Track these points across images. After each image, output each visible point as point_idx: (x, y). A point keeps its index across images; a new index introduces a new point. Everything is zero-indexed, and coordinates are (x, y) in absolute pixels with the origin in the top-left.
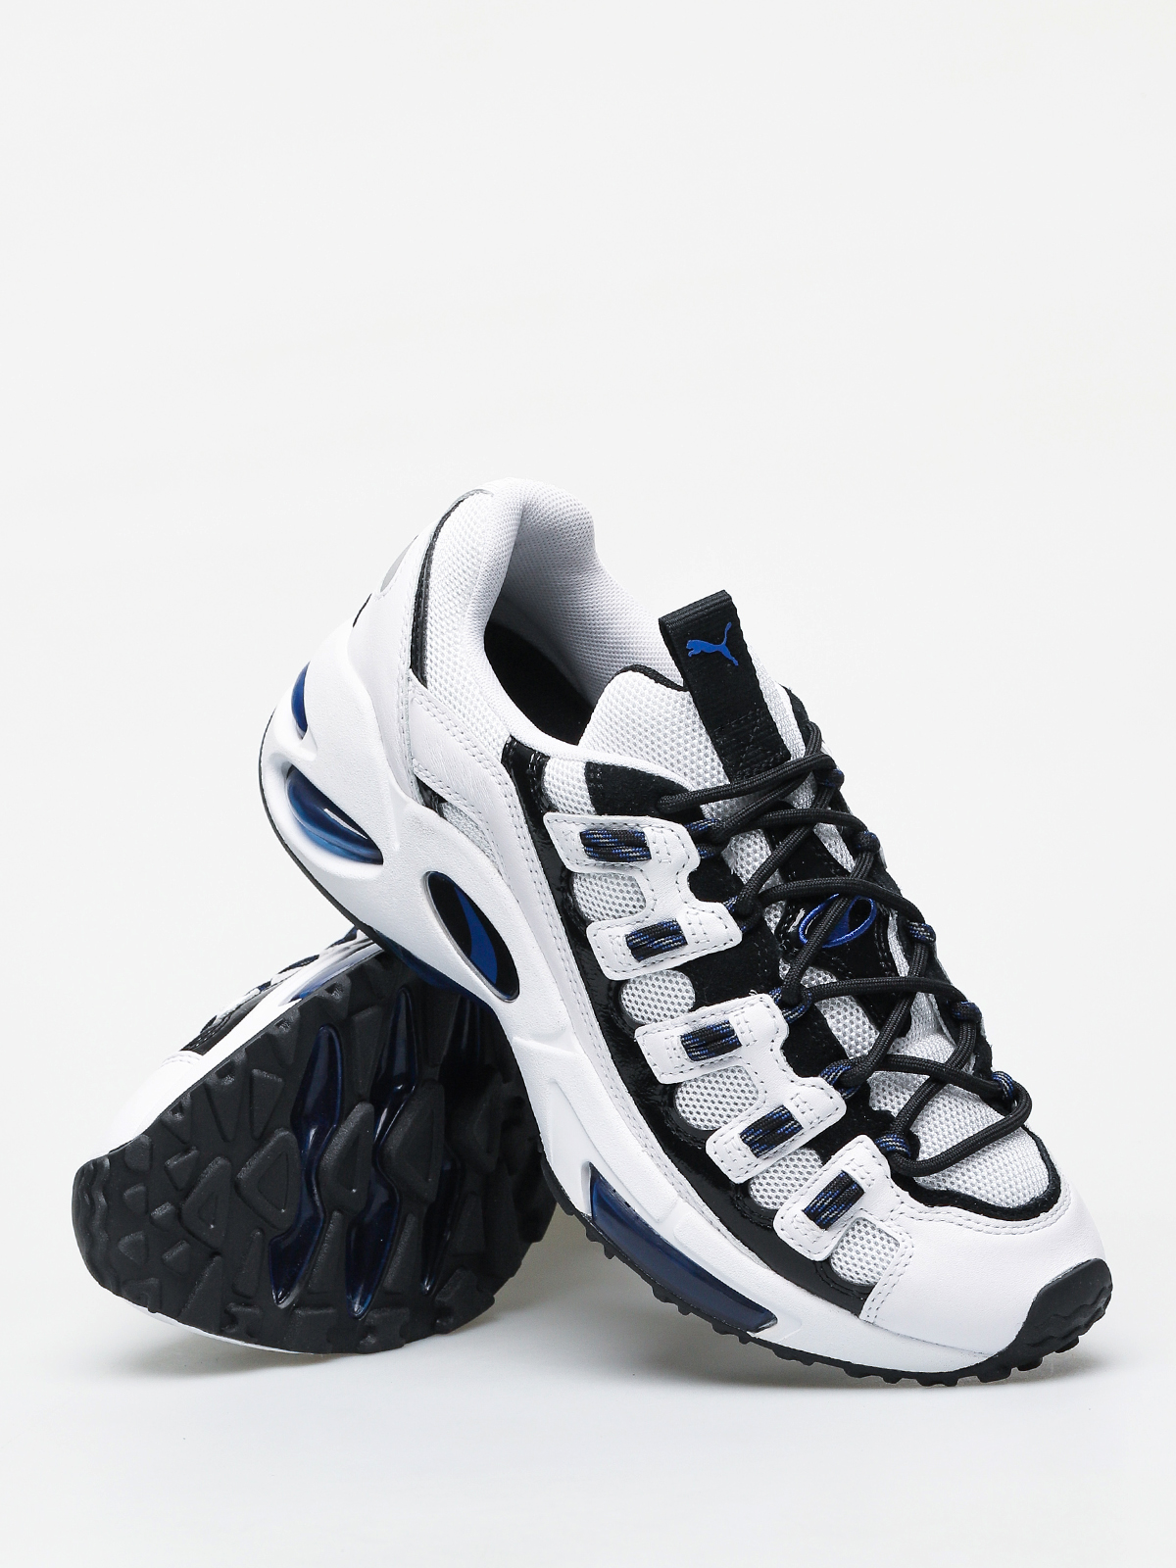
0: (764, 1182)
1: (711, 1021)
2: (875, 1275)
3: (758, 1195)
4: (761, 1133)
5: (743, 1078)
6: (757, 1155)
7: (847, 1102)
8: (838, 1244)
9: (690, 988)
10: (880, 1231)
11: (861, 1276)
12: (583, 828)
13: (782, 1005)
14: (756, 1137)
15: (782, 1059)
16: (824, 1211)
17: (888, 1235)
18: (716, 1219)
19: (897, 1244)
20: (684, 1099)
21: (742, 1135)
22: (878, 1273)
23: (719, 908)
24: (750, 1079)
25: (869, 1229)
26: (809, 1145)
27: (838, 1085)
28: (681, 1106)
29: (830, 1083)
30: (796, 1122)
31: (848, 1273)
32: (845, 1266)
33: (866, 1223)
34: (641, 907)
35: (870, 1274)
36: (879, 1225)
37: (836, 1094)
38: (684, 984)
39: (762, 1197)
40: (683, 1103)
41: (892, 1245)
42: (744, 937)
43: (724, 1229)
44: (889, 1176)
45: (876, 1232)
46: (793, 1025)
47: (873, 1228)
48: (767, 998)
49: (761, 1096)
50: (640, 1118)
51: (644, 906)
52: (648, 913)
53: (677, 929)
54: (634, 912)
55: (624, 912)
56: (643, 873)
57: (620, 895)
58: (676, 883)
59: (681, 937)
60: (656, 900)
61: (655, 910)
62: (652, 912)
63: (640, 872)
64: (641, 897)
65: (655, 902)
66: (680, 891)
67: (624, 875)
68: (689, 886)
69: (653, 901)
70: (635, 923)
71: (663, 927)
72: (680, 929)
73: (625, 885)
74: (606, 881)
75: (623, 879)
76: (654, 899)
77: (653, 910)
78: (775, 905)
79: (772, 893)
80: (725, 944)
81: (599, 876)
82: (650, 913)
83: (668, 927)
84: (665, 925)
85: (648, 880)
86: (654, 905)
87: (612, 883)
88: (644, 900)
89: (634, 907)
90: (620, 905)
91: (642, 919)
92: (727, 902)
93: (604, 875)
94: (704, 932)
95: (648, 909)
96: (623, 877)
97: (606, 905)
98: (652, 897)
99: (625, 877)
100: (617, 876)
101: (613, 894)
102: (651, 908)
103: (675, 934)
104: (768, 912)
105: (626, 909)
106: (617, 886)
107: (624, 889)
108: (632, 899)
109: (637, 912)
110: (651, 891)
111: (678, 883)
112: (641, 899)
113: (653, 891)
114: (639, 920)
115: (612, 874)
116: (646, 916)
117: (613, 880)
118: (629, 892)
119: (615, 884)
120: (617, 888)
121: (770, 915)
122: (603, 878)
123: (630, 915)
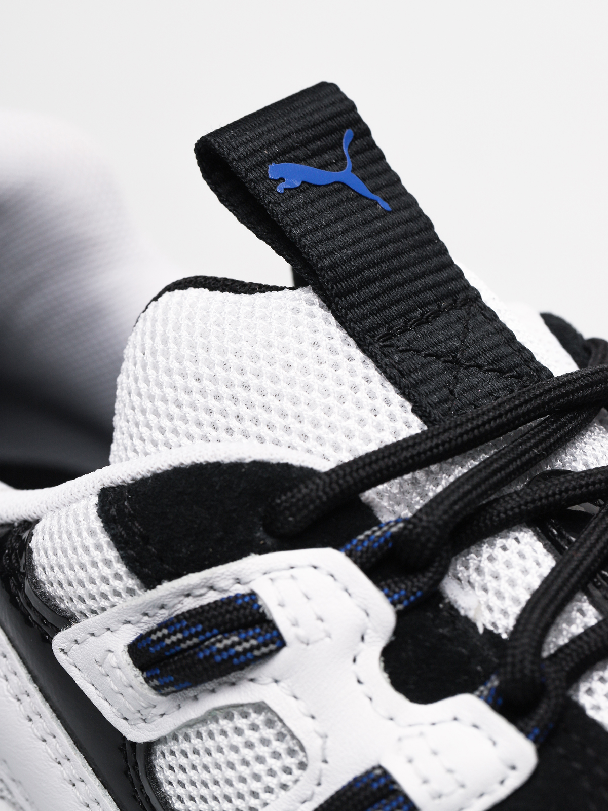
12: (130, 634)
23: (470, 706)
34: (302, 766)
42: (541, 752)
51: (304, 760)
52: (317, 772)
53: (386, 785)
54: (290, 784)
55: (269, 790)
56: (281, 684)
57: (248, 754)
58: (359, 682)
59: (401, 799)
60: (326, 737)
61: (328, 759)
62: (324, 766)
63: (274, 684)
64: (294, 744)
65: (325, 743)
66: (371, 699)
67: (242, 705)
68: (388, 680)
69: (319, 741)
70: (298, 805)
71: (355, 789)
72: (394, 782)
73: (254, 728)
74: (211, 735)
75: (245, 716)
76: (322, 737)
77: (325, 762)
78: (601, 673)
79: (586, 647)
80: (502, 782)
81: (195, 728)
82: (321, 771)
83: (368, 785)
84: (360, 785)
85: (296, 697)
86: (323, 749)
87: (224, 733)
88: (302, 748)
89: (287, 771)
90: (257, 777)
91: (309, 793)
92: (482, 688)
93: (203, 720)
94: (450, 771)
95: (315, 765)
96: (243, 710)
97: (228, 790)
98: (317, 733)
99: (245, 709)
100: (227, 712)
101: (233, 757)
102: (320, 758)
103: (385, 797)
104: (590, 691)
105: (272, 782)
106: (236, 736)
107: (253, 736)
108: (276, 755)
109: (296, 781)
110: (310, 720)
111: (362, 680)
112: (297, 748)
113: (313, 717)
114: (304, 797)
115: (218, 712)
116: (319, 784)
117: (224, 723)
118: (265, 742)
119: (230, 733)
120: (237, 740)
121: (596, 696)
122: (203, 730)
123: (283, 792)
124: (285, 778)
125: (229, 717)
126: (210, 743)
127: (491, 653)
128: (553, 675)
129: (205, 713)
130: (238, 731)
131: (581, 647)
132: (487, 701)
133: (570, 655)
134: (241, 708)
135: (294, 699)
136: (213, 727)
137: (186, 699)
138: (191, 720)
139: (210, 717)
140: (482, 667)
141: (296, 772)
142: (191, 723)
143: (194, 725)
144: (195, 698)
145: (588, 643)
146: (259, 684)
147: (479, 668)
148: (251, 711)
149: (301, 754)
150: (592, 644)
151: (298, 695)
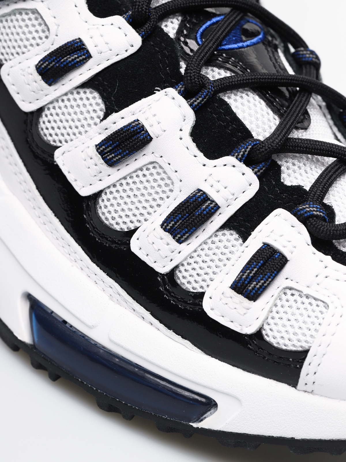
0: (189, 268)
1: (121, 124)
2: (309, 339)
3: (184, 281)
4: (180, 219)
5: (158, 174)
6: (179, 241)
7: (259, 178)
8: (268, 315)
9: (100, 101)
10: (307, 297)
11: (296, 343)
13: (187, 95)
14: (176, 223)
15: (193, 146)
16: (250, 282)
17: (315, 299)
18: (147, 314)
19: (327, 306)
20: (106, 207)
21: (162, 226)
22: (312, 336)
23: (118, 20)
24: (165, 172)
25: (296, 297)
26: (227, 225)
27: (248, 161)
28: (103, 213)
29: (240, 161)
30: (213, 201)
31: (281, 341)
32: (278, 335)
33: (293, 292)
34: (47, 37)
35: (303, 338)
36: (306, 291)
37: (248, 171)
38: (94, 98)
39: (189, 282)
40: (105, 211)
41: (322, 308)
42: (143, 41)
43: (156, 322)
44: (310, 243)
45: (304, 299)
46: (198, 110)
47: (300, 296)
48: (171, 91)
49: (177, 184)
50: (68, 236)
51: (48, 35)
52: (53, 39)
53: (80, 46)
54: (40, 44)
55: (32, 45)
56: (44, 3)
57: (26, 30)
58: (76, 6)
59: (85, 51)
60: (59, 26)
61: (58, 35)
62: (56, 37)
63: (41, 3)
64: (45, 28)
65: (58, 28)
66: (79, 13)
67: (27, 9)
68: (87, 7)
69: (56, 27)
70: (43, 52)
71: (67, 46)
72: (84, 45)
73: (30, 19)
74: (12, 21)
75: (27, 14)
76: (56, 25)
77: (57, 36)
78: (172, 20)
79: (168, 7)
80: (126, 51)
81: (6, 18)
82: (54, 39)
83: (72, 45)
84: (69, 44)
85: (49, 9)
86: (57, 30)
87: (17, 20)
88: (49, 30)
89: (41, 38)
90: (28, 40)
91: (48, 47)
92: (124, 15)
93: (9, 14)
94: (107, 43)
95: (52, 37)
96: (27, 11)
97: (15, 44)
98: (55, 23)
99: (28, 11)
100: (20, 12)
101: (19, 30)
102: (55, 34)
103: (79, 50)
104: (166, 26)
105: (34, 42)
106: (22, 22)
107: (29, 23)
108: (37, 31)
109: (43, 43)
110: (53, 18)
111: (77, 5)
112: (46, 30)
113: (55, 18)
114: (46, 49)
115: (16, 11)
116: (52, 44)
117: (18, 16)
118: (34, 26)
119: (20, 21)
120: (22, 24)
121: (168, 28)
122: (9, 18)
123: (37, 47)
124: (39, 41)
125: (21, 14)
126: (11, 24)
127: (130, 5)
128: (154, 13)
129: (11, 11)
130: (23, 20)
131: (166, 7)
132: (126, 19)
133: (161, 9)
134: (26, 11)
135: (48, 10)
136: (13, 17)
137: (4, 5)
138: (5, 13)
139: (13, 13)
140: (125, 9)
141: (44, 39)
142: (4, 15)
143: (6, 16)
144: (8, 5)
145: (169, 6)
146: (35, 1)
147: (124, 9)
148: (30, 12)
149: (48, 32)
150: (171, 6)
151: (50, 8)
